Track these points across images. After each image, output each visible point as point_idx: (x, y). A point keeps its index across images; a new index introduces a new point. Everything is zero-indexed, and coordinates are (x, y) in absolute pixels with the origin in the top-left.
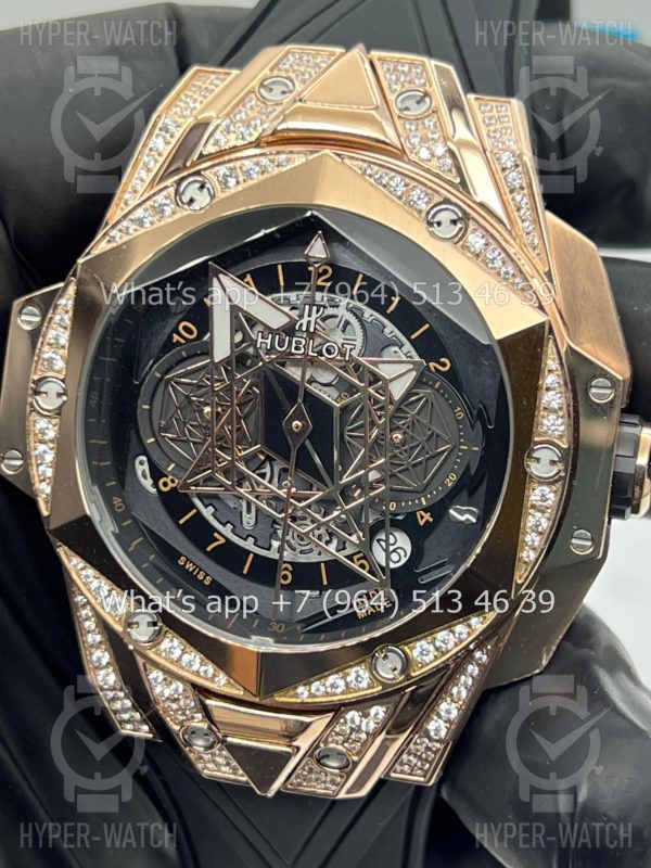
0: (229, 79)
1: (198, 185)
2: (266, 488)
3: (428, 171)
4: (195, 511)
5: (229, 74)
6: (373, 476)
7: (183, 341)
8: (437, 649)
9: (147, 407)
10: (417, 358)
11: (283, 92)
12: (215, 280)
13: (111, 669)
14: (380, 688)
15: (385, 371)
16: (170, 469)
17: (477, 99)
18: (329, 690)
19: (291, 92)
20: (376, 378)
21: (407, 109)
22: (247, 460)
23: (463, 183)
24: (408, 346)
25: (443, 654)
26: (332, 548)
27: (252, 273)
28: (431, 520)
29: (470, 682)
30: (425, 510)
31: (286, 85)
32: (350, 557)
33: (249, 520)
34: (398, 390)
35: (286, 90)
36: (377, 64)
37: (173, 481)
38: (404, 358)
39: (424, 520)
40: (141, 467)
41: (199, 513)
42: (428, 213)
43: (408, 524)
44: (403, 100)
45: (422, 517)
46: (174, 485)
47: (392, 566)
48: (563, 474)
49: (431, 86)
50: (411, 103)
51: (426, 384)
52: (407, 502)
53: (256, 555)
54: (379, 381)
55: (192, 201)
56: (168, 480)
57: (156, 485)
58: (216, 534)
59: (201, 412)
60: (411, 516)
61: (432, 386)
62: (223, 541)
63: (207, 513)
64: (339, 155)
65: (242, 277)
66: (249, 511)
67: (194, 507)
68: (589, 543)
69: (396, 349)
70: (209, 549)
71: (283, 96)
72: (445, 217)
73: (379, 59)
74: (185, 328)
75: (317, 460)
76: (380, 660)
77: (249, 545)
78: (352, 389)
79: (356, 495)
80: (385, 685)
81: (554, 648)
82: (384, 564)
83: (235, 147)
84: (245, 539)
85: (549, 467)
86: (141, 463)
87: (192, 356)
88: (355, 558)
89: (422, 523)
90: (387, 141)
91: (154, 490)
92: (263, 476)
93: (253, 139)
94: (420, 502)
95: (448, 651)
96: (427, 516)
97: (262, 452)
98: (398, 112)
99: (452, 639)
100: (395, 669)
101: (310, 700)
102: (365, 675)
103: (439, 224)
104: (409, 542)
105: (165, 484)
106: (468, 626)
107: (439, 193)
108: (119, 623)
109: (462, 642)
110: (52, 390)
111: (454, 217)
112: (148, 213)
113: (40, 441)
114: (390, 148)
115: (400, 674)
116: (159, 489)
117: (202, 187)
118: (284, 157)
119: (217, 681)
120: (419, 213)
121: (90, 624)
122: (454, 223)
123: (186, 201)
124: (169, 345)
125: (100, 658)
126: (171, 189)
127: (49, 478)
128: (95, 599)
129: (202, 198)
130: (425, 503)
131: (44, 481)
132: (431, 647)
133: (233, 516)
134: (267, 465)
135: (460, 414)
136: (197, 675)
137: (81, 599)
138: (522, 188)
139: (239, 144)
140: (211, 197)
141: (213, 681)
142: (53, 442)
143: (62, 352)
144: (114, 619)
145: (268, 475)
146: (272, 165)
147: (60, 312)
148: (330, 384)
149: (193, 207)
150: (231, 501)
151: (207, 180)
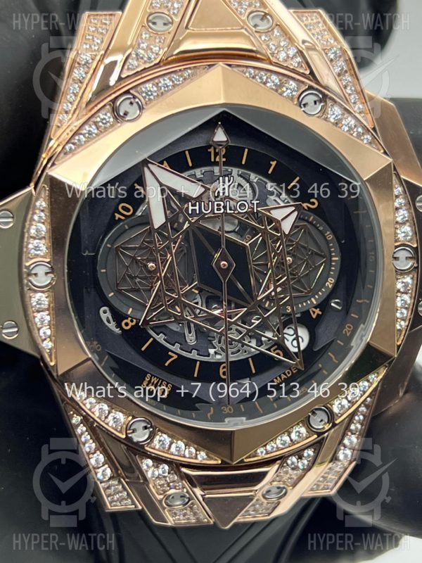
0: (114, 19)
1: (128, 101)
2: (201, 310)
3: (286, 68)
4: (152, 339)
6: (279, 289)
7: (123, 218)
8: (349, 402)
9: (104, 271)
10: (293, 203)
11: (165, 24)
12: (146, 169)
13: (107, 466)
14: (316, 436)
15: (277, 214)
16: (129, 313)
17: (295, 12)
18: (280, 445)
19: (171, 23)
20: (271, 220)
21: (257, 25)
22: (187, 295)
23: (312, 73)
25: (354, 404)
26: (253, 343)
27: (168, 160)
28: (320, 313)
29: (362, 417)
30: (316, 308)
31: (166, 19)
32: (269, 349)
33: (191, 338)
34: (287, 227)
35: (167, 22)
37: (131, 321)
39: (316, 314)
40: (105, 314)
41: (154, 340)
42: (298, 98)
43: (305, 320)
44: (252, 20)
45: (314, 312)
46: (133, 324)
47: (302, 348)
48: (416, 265)
50: (258, 20)
51: (304, 219)
52: (302, 304)
53: (201, 362)
54: (272, 222)
55: (126, 114)
56: (128, 321)
57: (119, 325)
58: (170, 353)
59: (146, 266)
60: (306, 313)
61: (307, 221)
62: (176, 357)
63: (161, 338)
64: (230, 65)
65: (161, 163)
67: (151, 337)
70: (167, 364)
71: (167, 27)
72: (310, 99)
74: (124, 208)
75: (240, 287)
76: (312, 417)
77: (194, 355)
78: (255, 231)
79: (267, 306)
80: (318, 435)
81: (406, 383)
82: (296, 350)
83: (145, 69)
84: (191, 353)
85: (405, 262)
86: (105, 312)
87: (133, 227)
88: (272, 349)
89: (314, 316)
90: (254, 49)
91: (118, 331)
92: (197, 303)
93: (157, 61)
94: (312, 302)
95: (357, 401)
96: (318, 311)
97: (196, 289)
98: (253, 28)
99: (357, 392)
100: (322, 421)
101: (268, 456)
102: (303, 430)
103: (305, 105)
105: (127, 324)
106: (368, 381)
107: (303, 82)
108: (120, 432)
109: (364, 392)
110: (41, 271)
111: (316, 98)
112: (94, 127)
113: (38, 311)
114: (258, 56)
115: (325, 424)
116: (122, 329)
117: (131, 103)
118: (189, 71)
119: (199, 456)
120: (292, 99)
121: (86, 437)
122: (315, 102)
123: (122, 114)
124: (113, 222)
125: (97, 461)
126: (108, 107)
127: (50, 337)
128: (100, 418)
129: (133, 111)
130: (315, 303)
131: (45, 339)
132: (345, 402)
133: (179, 338)
134: (198, 296)
135: (330, 236)
136: (184, 457)
137: (76, 419)
138: (346, 72)
139: (147, 66)
140: (141, 108)
141: (196, 458)
142: (48, 309)
143: (43, 241)
144: (116, 430)
145: (200, 303)
146: (181, 79)
147: (37, 211)
148: (234, 231)
149: (128, 118)
150: (174, 327)
151: (135, 97)
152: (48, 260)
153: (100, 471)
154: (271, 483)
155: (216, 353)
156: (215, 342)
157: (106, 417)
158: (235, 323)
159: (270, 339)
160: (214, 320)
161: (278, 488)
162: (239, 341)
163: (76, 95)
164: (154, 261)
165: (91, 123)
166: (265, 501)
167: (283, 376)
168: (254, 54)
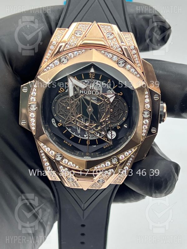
0: (66, 31)
1: (64, 58)
2: (83, 124)
3: (115, 51)
5: (65, 30)
6: (107, 119)
8: (125, 156)
9: (54, 108)
10: (115, 93)
11: (80, 34)
12: (69, 78)
13: (49, 166)
15: (109, 96)
16: (60, 121)
17: (123, 33)
18: (102, 167)
19: (82, 34)
20: (106, 98)
21: (108, 37)
22: (78, 118)
23: (124, 54)
24: (112, 90)
25: (126, 157)
26: (98, 135)
27: (76, 76)
29: (130, 162)
30: (119, 126)
31: (81, 33)
32: (103, 137)
33: (79, 131)
34: (111, 100)
35: (80, 33)
36: (100, 26)
37: (61, 124)
38: (112, 93)
40: (53, 121)
41: (67, 130)
42: (117, 61)
43: (115, 129)
44: (108, 35)
45: (118, 127)
46: (62, 125)
47: (113, 138)
48: (150, 117)
49: (113, 31)
50: (109, 35)
51: (117, 98)
52: (114, 124)
53: (81, 139)
54: (107, 98)
55: (63, 61)
56: (60, 124)
57: (57, 125)
58: (72, 135)
59: (66, 108)
60: (116, 128)
61: (119, 99)
62: (73, 136)
63: (69, 130)
65: (74, 77)
66: (79, 129)
67: (67, 129)
68: (155, 130)
69: (110, 91)
70: (70, 138)
71: (80, 35)
72: (121, 62)
73: (100, 25)
75: (95, 117)
76: (113, 160)
77: (79, 136)
78: (101, 101)
79: (103, 124)
80: (114, 165)
81: (147, 153)
82: (111, 138)
85: (147, 115)
86: (53, 120)
87: (64, 95)
88: (104, 137)
89: (118, 129)
90: (106, 45)
91: (57, 126)
92: (81, 121)
93: (75, 46)
94: (118, 124)
95: (127, 157)
96: (119, 127)
97: (81, 116)
98: (107, 38)
99: (128, 154)
100: (116, 161)
102: (109, 163)
103: (120, 64)
104: (115, 133)
105: (59, 125)
106: (131, 151)
107: (119, 57)
108: (53, 157)
109: (130, 154)
110: (33, 106)
111: (123, 62)
112: (53, 65)
113: (31, 118)
114: (107, 47)
115: (117, 162)
116: (58, 126)
117: (65, 58)
118: (84, 50)
119: (76, 167)
120: (115, 62)
121: (44, 157)
122: (123, 63)
123: (62, 61)
124: (58, 93)
125: (47, 164)
126: (58, 59)
127: (34, 126)
128: (47, 152)
129: (65, 61)
130: (119, 124)
131: (33, 127)
132: (123, 156)
133: (75, 130)
134: (82, 118)
135: (125, 104)
136: (72, 166)
137: (41, 151)
138: (136, 54)
139: (72, 47)
140: (68, 60)
141: (75, 167)
142: (34, 118)
143: (35, 97)
144: (52, 156)
145: (83, 121)
146: (81, 52)
147: (34, 88)
148: (95, 100)
149: (64, 63)
150: (74, 127)
151: (66, 57)
152: (36, 103)
153: (47, 168)
154: (100, 178)
155: (86, 137)
156: (86, 133)
157: (49, 152)
158: (92, 128)
159: (103, 134)
160: (86, 127)
161: (102, 180)
162: (93, 134)
163: (50, 54)
164: (69, 106)
165: (52, 63)
166: (99, 184)
167: (107, 146)
168: (105, 47)
